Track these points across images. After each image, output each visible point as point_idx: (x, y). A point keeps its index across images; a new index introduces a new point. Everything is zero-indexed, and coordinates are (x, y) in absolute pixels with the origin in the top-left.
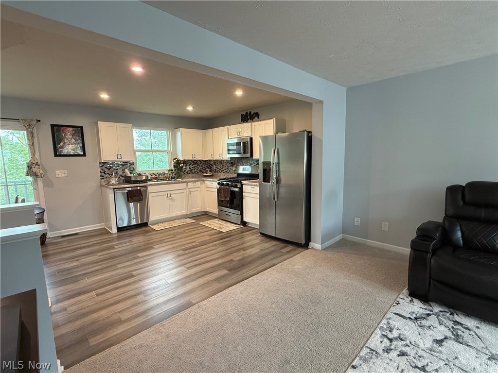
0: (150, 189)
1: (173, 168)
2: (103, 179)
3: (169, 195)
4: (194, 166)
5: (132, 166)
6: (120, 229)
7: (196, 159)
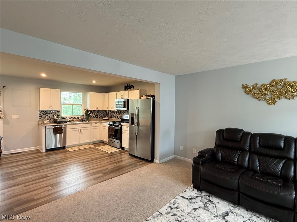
0: (68, 127)
1: (84, 115)
2: (41, 120)
3: (80, 131)
4: (97, 113)
5: (59, 113)
6: (48, 150)
7: (98, 110)
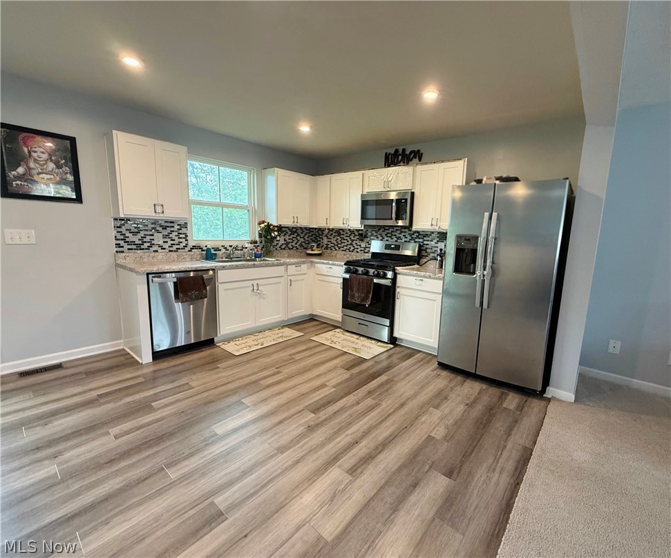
0: (222, 276)
1: (257, 239)
2: (123, 252)
3: (255, 288)
4: (292, 236)
5: (184, 230)
6: (158, 356)
7: (299, 225)
